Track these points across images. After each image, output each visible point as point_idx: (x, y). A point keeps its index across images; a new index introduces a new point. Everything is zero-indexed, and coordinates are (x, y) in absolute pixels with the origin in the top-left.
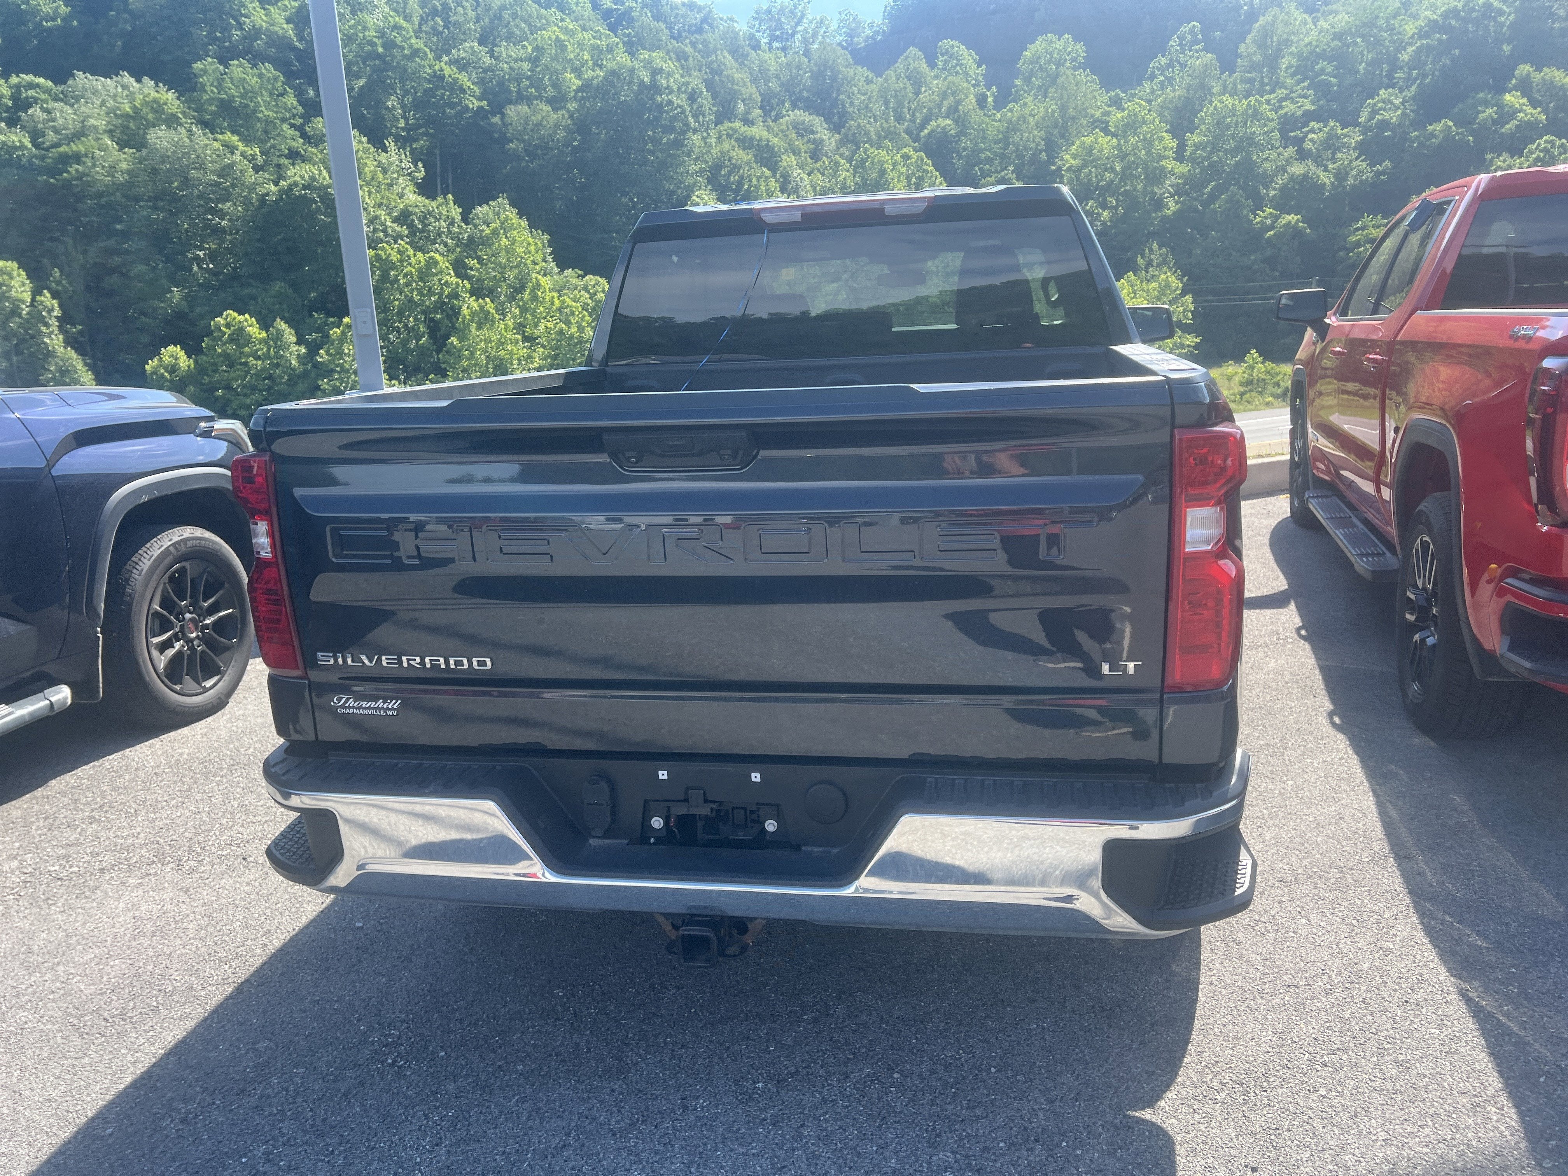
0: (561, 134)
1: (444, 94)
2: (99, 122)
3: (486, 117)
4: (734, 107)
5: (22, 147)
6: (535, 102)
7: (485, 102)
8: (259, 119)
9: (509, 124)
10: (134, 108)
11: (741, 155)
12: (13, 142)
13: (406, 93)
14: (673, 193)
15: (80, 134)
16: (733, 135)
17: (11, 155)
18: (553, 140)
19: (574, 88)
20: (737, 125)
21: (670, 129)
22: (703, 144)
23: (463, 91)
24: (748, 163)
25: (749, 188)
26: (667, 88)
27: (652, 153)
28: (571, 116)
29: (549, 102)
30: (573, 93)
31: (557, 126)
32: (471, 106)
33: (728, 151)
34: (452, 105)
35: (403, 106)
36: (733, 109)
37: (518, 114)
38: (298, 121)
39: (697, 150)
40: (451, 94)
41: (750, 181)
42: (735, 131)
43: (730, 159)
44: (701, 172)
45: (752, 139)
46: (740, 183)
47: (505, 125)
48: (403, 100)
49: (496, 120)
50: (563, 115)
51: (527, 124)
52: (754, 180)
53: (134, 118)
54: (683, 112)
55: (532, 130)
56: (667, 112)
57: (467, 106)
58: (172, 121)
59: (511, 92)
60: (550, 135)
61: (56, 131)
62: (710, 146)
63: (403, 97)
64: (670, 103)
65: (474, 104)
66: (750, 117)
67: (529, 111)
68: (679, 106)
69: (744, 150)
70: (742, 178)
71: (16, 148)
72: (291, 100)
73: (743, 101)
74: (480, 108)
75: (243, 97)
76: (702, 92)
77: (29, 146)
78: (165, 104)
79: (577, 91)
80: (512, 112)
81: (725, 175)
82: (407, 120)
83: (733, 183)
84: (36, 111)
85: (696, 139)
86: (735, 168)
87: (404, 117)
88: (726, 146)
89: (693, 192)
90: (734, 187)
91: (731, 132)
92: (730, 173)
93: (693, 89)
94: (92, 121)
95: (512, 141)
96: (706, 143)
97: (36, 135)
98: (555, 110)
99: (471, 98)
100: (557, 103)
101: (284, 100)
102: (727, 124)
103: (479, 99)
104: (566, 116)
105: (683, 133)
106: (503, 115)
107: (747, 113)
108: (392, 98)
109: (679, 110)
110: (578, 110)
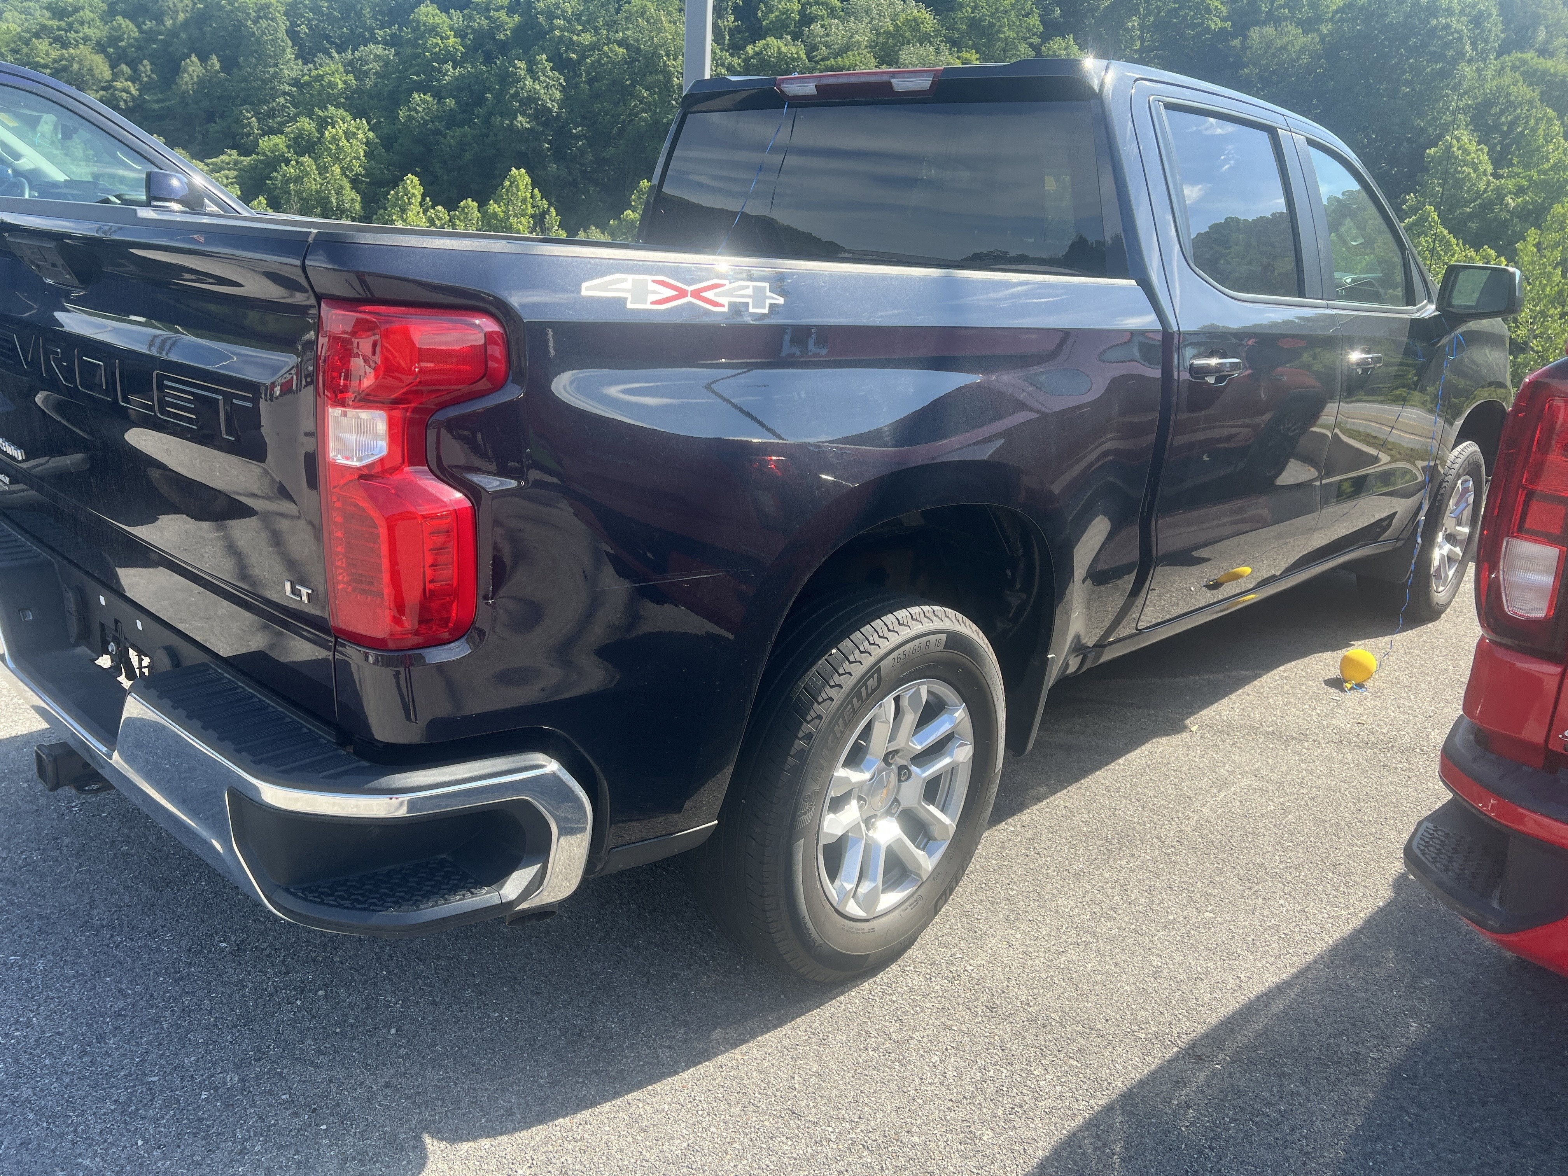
0: (1305, 59)
1: (1187, 14)
2: (863, 38)
3: (1226, 40)
4: (1533, 33)
5: (799, 59)
6: (1284, 24)
7: (1230, 23)
8: (999, 39)
9: (1248, 48)
10: (896, 26)
11: (1524, 91)
12: (792, 53)
13: (1149, 13)
14: (1423, 130)
15: (845, 50)
16: (1519, 68)
17: (788, 66)
18: (1293, 67)
19: (1334, 8)
20: (1530, 55)
21: (1438, 57)
22: (1476, 75)
23: (1208, 11)
24: (1531, 102)
25: (1523, 131)
26: (1446, 10)
27: (1408, 83)
28: (1322, 41)
29: (1300, 23)
30: (1331, 14)
31: (1302, 51)
32: (1213, 27)
33: (1508, 86)
34: (1193, 26)
35: (1142, 27)
36: (1530, 38)
37: (1262, 36)
38: (1036, 40)
39: (1465, 84)
40: (1195, 14)
41: (1527, 122)
42: (1524, 62)
43: (1508, 95)
44: (1466, 110)
45: (1545, 73)
46: (1512, 125)
47: (1244, 48)
48: (1143, 21)
49: (1236, 42)
50: (1313, 38)
51: (1269, 47)
52: (1532, 123)
53: (893, 36)
54: (1460, 39)
55: (1273, 55)
56: (1440, 37)
57: (1209, 27)
58: (924, 39)
59: (1260, 11)
60: (1293, 60)
61: (828, 47)
62: (1485, 79)
63: (1145, 16)
64: (1448, 26)
65: (1216, 24)
66: (1551, 47)
67: (1274, 33)
68: (1457, 31)
69: (1529, 86)
70: (1518, 118)
71: (793, 59)
72: (1034, 21)
73: (1546, 28)
74: (1223, 30)
75: (992, 15)
76: (1490, 15)
77: (804, 57)
78: (922, 23)
79: (1336, 12)
80: (1254, 34)
81: (1494, 115)
82: (1143, 41)
83: (1504, 124)
84: (816, 27)
85: (1467, 70)
86: (1511, 106)
87: (1141, 38)
88: (1507, 80)
89: (1448, 130)
90: (1505, 128)
91: (1518, 63)
92: (1502, 112)
93: (1480, 10)
94: (857, 37)
95: (1247, 66)
96: (1480, 76)
97: (811, 49)
98: (1305, 32)
99: (1215, 19)
100: (1308, 25)
101: (1029, 21)
102: (1516, 55)
103: (1224, 19)
104: (1318, 39)
105: (1454, 62)
106: (1245, 37)
107: (1548, 41)
108: (1134, 18)
109: (1456, 35)
110: (1331, 33)
